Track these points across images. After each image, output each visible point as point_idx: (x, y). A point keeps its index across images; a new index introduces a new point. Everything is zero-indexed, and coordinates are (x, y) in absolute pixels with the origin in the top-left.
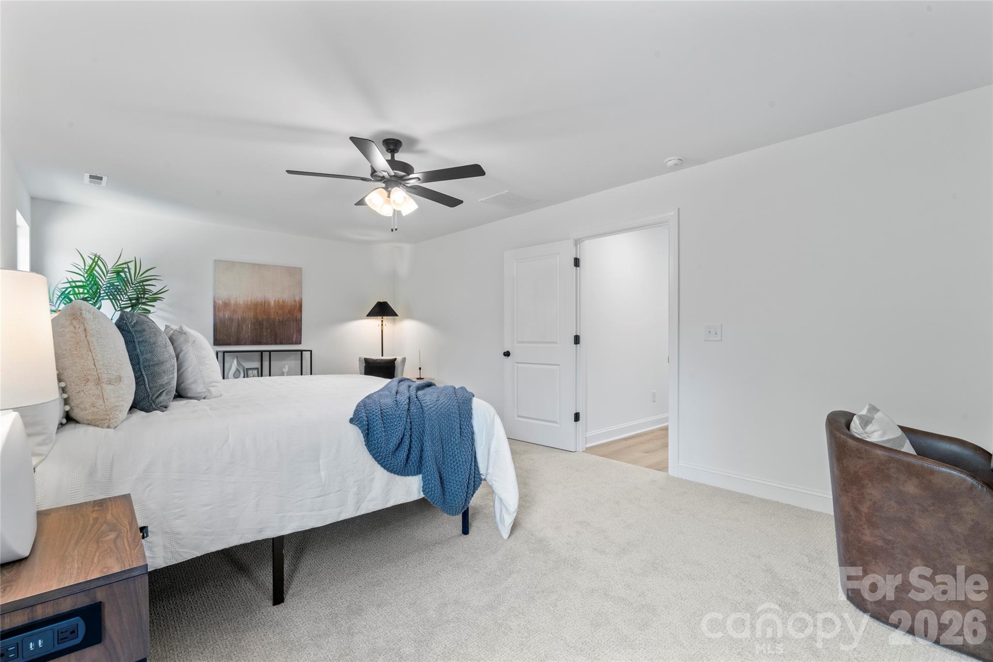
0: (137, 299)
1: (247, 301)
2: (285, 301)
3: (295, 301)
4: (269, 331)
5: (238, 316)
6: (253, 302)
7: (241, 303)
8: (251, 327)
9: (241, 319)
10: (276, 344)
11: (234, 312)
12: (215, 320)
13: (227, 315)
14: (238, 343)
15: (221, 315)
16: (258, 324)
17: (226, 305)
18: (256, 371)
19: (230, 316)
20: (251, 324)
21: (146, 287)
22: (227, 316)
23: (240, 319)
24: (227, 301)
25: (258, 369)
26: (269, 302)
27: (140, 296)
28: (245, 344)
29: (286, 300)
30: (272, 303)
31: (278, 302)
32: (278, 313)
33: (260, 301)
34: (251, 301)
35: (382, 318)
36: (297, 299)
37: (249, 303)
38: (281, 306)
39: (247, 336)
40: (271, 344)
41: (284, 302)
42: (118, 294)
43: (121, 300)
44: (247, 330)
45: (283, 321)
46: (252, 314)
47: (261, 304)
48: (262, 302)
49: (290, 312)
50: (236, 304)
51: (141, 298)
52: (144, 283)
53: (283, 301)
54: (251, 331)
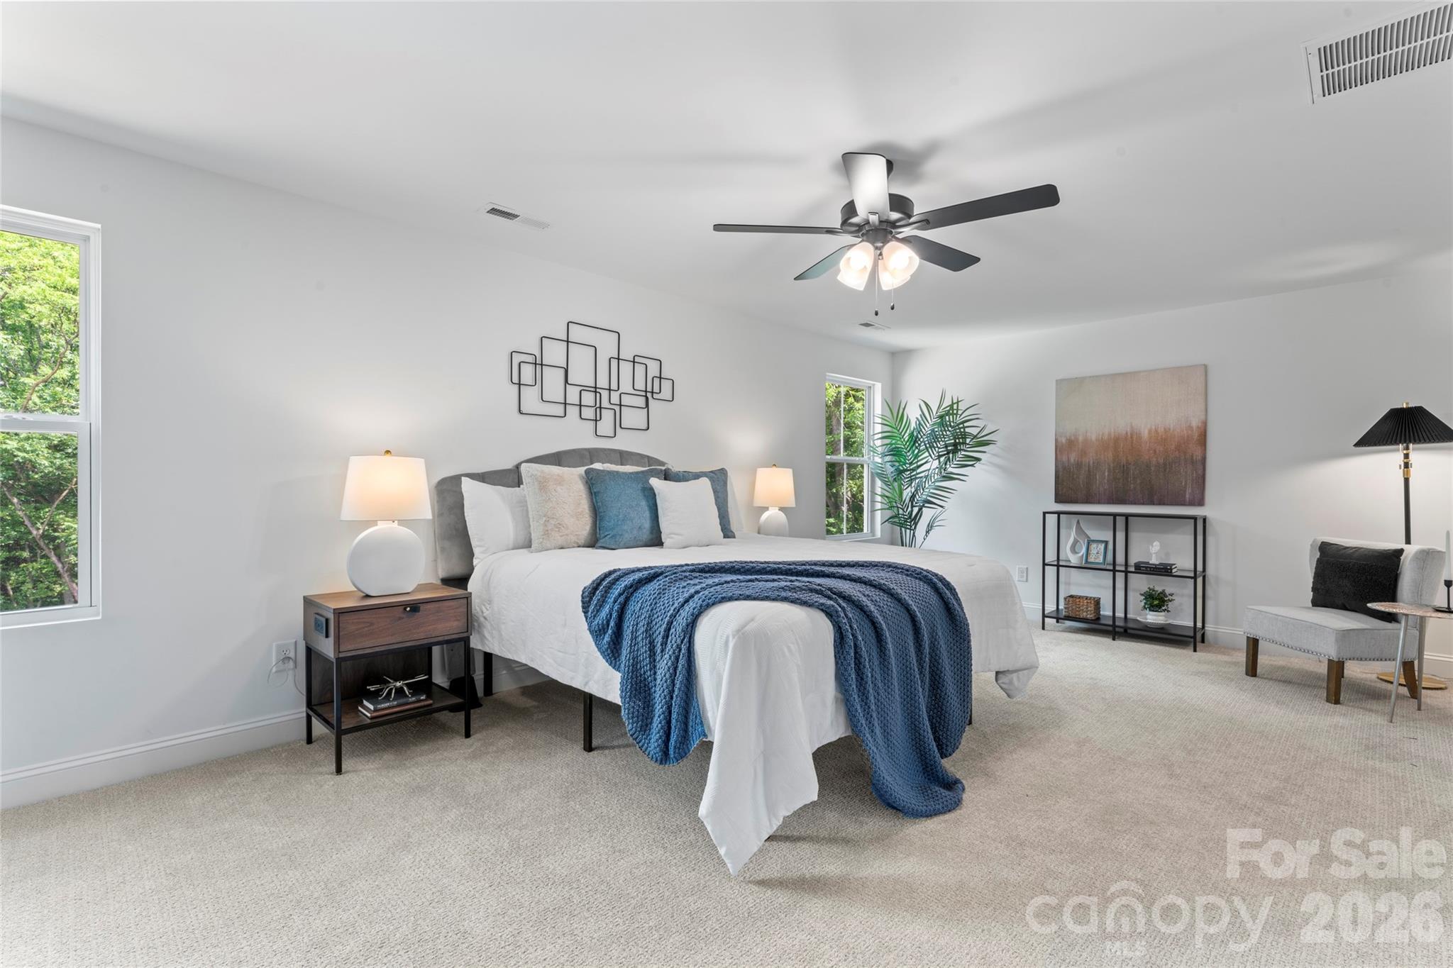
0: (955, 445)
1: (1103, 434)
2: (1170, 429)
3: (1190, 427)
4: (1139, 481)
5: (1090, 458)
6: (1112, 436)
7: (1094, 438)
8: (1108, 475)
9: (1093, 463)
10: (1152, 503)
11: (1083, 453)
12: (1056, 466)
13: (1073, 457)
14: (1087, 501)
15: (1064, 458)
16: (1122, 470)
17: (1071, 443)
18: (1103, 545)
19: (1077, 459)
20: (1109, 471)
21: (967, 430)
22: (1072, 460)
23: (1091, 462)
24: (1073, 438)
25: (1106, 543)
26: (1140, 434)
27: (961, 440)
28: (1099, 502)
29: (1172, 426)
30: (1145, 434)
31: (1156, 431)
32: (1155, 451)
33: (1125, 432)
34: (1109, 434)
35: (1407, 448)
36: (1195, 423)
37: (1106, 437)
38: (1162, 438)
39: (1101, 489)
40: (1143, 504)
41: (1166, 431)
42: (935, 442)
43: (937, 447)
44: (1102, 481)
45: (1165, 464)
46: (1110, 455)
47: (1126, 439)
48: (1127, 433)
49: (1178, 448)
50: (1086, 441)
51: (960, 443)
52: (965, 425)
53: (1165, 429)
54: (1108, 481)
